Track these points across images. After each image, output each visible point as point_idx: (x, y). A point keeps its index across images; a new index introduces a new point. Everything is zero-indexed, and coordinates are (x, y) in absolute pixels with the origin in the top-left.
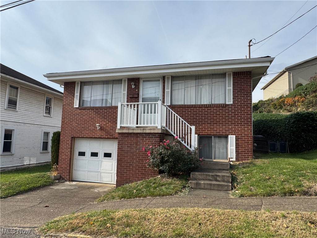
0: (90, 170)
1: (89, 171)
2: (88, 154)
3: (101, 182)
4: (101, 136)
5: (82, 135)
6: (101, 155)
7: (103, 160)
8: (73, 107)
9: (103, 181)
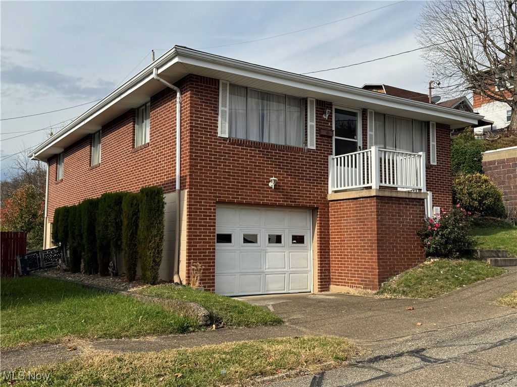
0: (243, 271)
1: (242, 274)
2: (237, 238)
3: (266, 293)
4: (275, 201)
5: (238, 198)
6: (263, 239)
7: (268, 248)
8: (216, 136)
9: (270, 291)
